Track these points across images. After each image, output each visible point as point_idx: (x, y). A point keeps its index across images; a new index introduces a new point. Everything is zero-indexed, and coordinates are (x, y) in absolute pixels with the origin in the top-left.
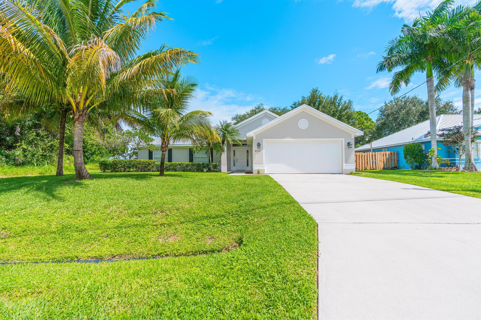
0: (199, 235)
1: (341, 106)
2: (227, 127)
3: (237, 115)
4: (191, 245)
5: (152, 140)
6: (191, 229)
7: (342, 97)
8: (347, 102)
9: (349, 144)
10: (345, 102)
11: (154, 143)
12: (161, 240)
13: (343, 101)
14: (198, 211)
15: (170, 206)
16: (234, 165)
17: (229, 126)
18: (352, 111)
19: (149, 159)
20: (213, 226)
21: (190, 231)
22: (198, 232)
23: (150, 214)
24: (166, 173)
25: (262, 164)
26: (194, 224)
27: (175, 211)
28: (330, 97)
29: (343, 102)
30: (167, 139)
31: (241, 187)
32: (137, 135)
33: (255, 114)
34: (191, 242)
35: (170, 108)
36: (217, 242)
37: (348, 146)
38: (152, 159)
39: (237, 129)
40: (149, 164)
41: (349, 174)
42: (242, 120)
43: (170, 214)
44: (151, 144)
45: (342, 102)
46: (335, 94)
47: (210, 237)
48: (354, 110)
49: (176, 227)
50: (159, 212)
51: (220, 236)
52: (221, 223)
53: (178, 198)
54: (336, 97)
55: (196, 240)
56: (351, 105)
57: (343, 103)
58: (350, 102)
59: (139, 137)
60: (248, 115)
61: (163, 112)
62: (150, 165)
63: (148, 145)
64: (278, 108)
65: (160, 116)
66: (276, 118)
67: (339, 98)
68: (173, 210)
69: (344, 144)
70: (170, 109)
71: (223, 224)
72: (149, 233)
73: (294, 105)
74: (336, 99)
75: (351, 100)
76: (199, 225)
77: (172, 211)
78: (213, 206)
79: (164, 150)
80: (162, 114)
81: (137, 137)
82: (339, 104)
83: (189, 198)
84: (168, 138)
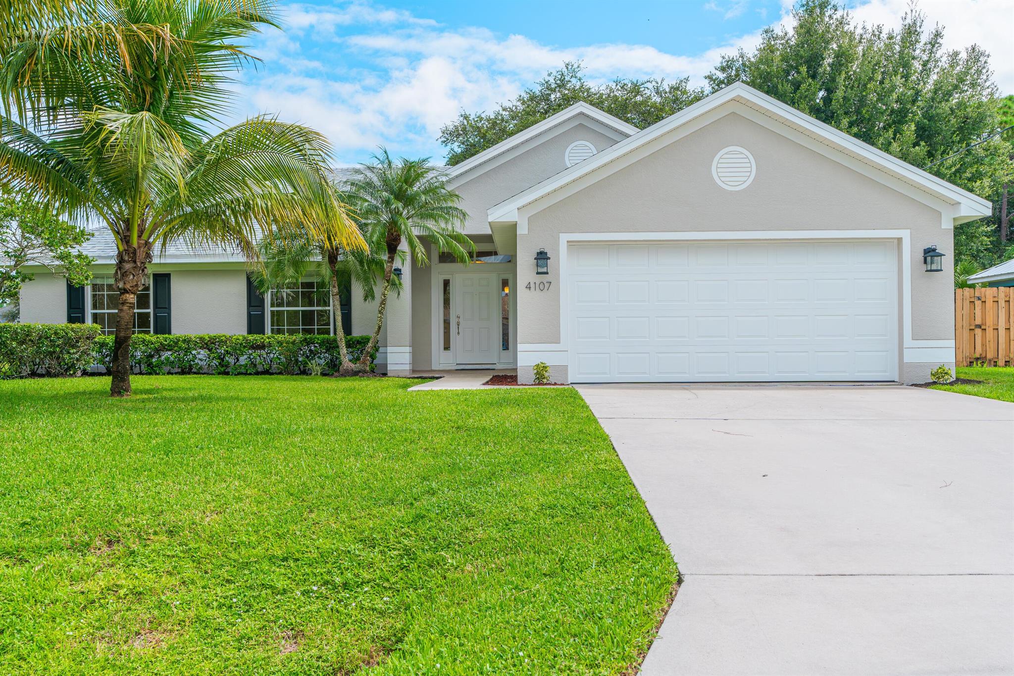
0: (248, 625)
1: (934, 77)
2: (406, 182)
3: (466, 117)
4: (216, 660)
5: (81, 237)
6: (220, 607)
7: (938, 35)
8: (963, 56)
9: (930, 254)
10: (956, 54)
11: (87, 249)
12: (100, 646)
13: (943, 53)
14: (253, 539)
15: (143, 521)
16: (447, 347)
17: (418, 176)
18: (984, 100)
19: (71, 320)
20: (305, 593)
21: (216, 613)
22: (244, 616)
23: (62, 549)
24: (137, 382)
25: (558, 342)
26: (232, 586)
27: (164, 538)
28: (884, 36)
29: (944, 59)
30: (139, 237)
31: (440, 441)
32: (12, 215)
33: (546, 114)
34: (216, 650)
35: (149, 110)
36: (315, 652)
37: (925, 262)
38: (83, 322)
39: (450, 188)
40: (71, 343)
41: (927, 385)
42: (487, 142)
43: (142, 550)
44: (74, 252)
45: (938, 55)
46: (909, 21)
47: (290, 633)
48: (992, 94)
49: (163, 598)
50: (98, 543)
51: (328, 631)
52: (338, 580)
53: (178, 487)
54: (911, 32)
55: (236, 644)
56: (979, 72)
57: (944, 62)
58: (976, 55)
59: (22, 224)
60: (513, 118)
61: (115, 125)
62: (73, 347)
63: (61, 258)
64: (649, 85)
65: (106, 139)
66: (627, 136)
67: (924, 38)
68: (155, 533)
69: (910, 254)
70: (146, 115)
71: (345, 586)
72: (58, 620)
73: (723, 69)
74: (913, 44)
75: (983, 47)
76: (251, 588)
77: (152, 537)
78: (313, 515)
79: (128, 286)
80: (112, 132)
81: (14, 224)
82: (925, 65)
83: (224, 485)
84: (145, 236)
